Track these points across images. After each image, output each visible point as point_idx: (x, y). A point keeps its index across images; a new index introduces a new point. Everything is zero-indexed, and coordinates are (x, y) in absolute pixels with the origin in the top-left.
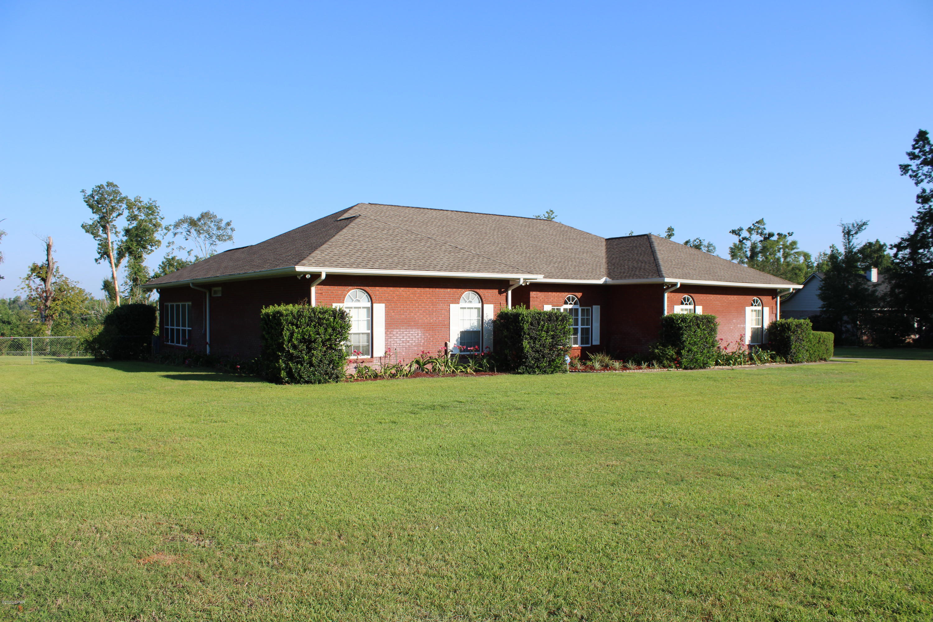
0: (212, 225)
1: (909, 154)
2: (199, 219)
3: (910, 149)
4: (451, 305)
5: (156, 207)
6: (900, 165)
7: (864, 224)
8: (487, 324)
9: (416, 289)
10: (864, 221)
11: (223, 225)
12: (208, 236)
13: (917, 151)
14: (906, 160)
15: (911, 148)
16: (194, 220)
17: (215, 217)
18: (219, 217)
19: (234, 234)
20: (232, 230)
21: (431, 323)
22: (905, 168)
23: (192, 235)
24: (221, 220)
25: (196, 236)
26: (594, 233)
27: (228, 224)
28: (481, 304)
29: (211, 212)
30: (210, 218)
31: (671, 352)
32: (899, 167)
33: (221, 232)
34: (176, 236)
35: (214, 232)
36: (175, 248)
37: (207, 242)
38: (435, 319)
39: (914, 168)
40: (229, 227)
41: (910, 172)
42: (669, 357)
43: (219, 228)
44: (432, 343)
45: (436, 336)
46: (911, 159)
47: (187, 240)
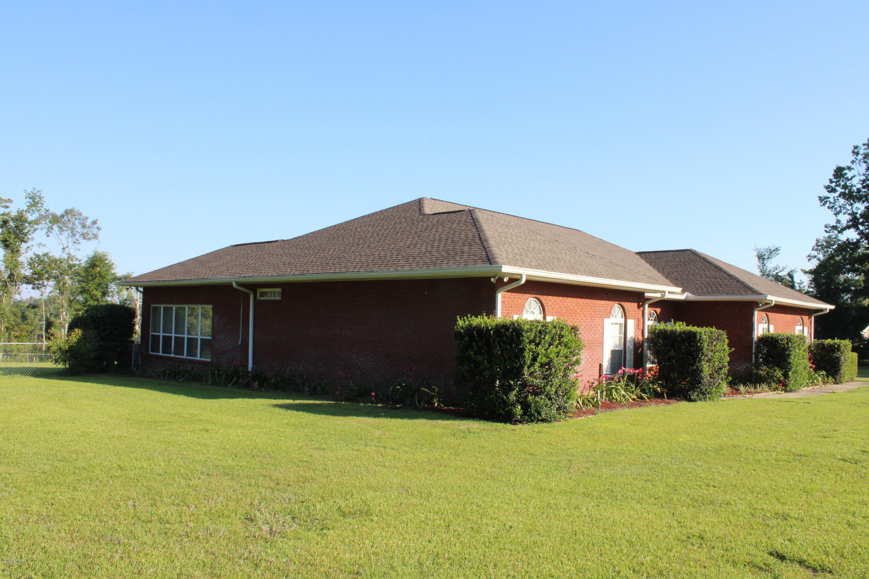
0: (76, 222)
1: (827, 187)
2: (63, 216)
3: (827, 183)
4: (605, 320)
5: (40, 198)
6: (819, 197)
7: (777, 249)
8: (630, 342)
9: (579, 299)
10: (776, 247)
11: (88, 223)
12: (71, 234)
13: (833, 185)
14: (825, 193)
15: (829, 182)
16: (57, 216)
17: (80, 214)
18: (84, 215)
19: (100, 234)
20: (98, 228)
21: (590, 341)
22: (823, 200)
23: (54, 232)
24: (87, 218)
25: (58, 233)
26: (622, 245)
27: (94, 223)
28: (623, 319)
29: (76, 209)
30: (75, 215)
31: (779, 374)
32: (818, 199)
33: (85, 231)
34: (36, 232)
35: (79, 230)
36: (35, 245)
37: (70, 240)
38: (592, 336)
39: (832, 200)
40: (96, 226)
41: (828, 204)
42: (776, 379)
43: (84, 226)
44: (589, 364)
45: (593, 357)
46: (830, 192)
47: (48, 236)
